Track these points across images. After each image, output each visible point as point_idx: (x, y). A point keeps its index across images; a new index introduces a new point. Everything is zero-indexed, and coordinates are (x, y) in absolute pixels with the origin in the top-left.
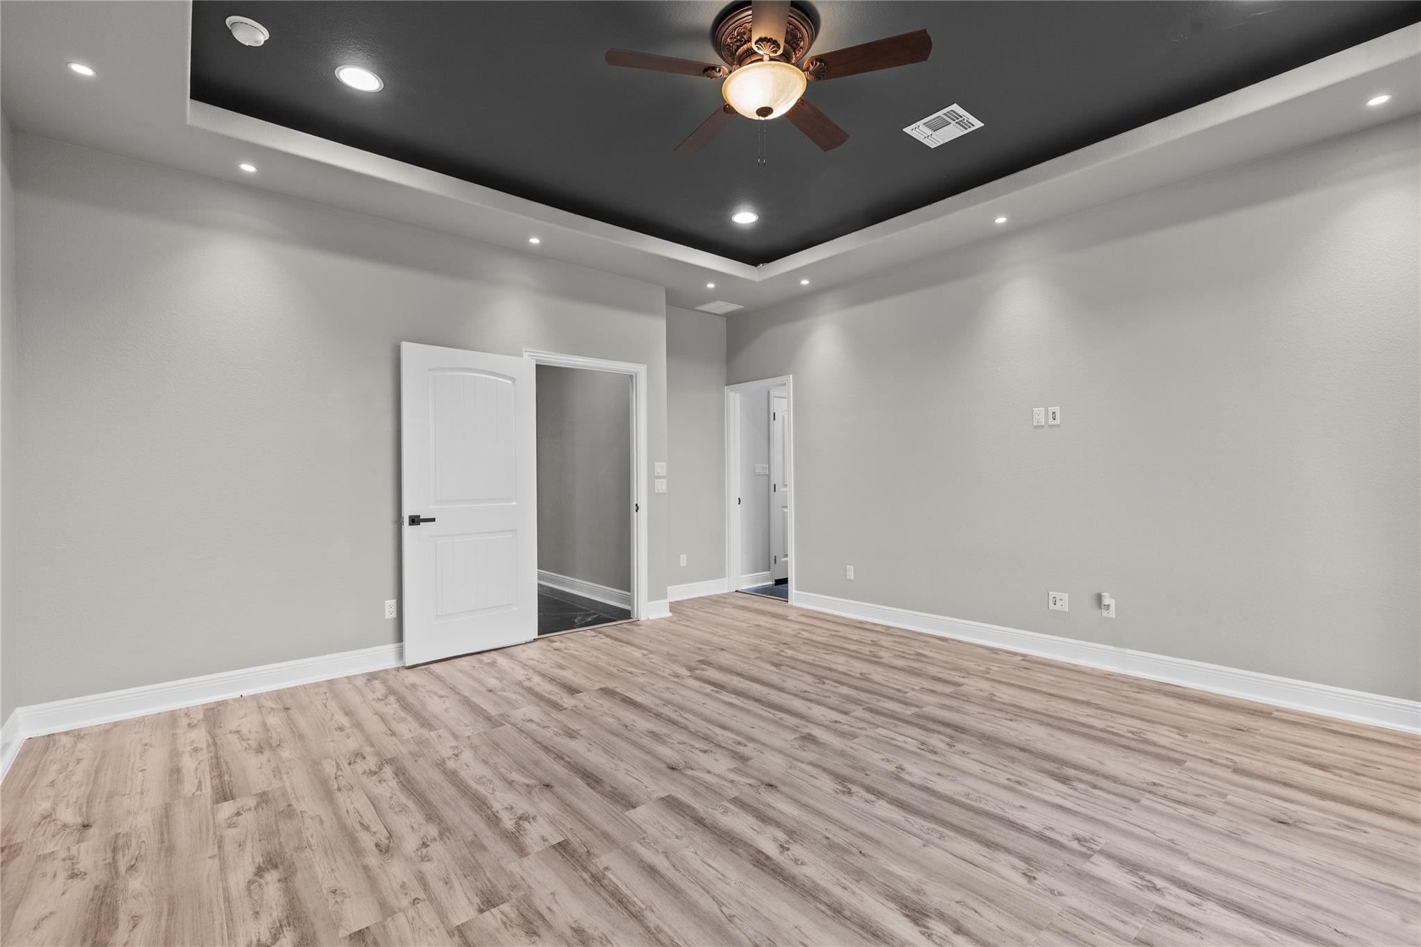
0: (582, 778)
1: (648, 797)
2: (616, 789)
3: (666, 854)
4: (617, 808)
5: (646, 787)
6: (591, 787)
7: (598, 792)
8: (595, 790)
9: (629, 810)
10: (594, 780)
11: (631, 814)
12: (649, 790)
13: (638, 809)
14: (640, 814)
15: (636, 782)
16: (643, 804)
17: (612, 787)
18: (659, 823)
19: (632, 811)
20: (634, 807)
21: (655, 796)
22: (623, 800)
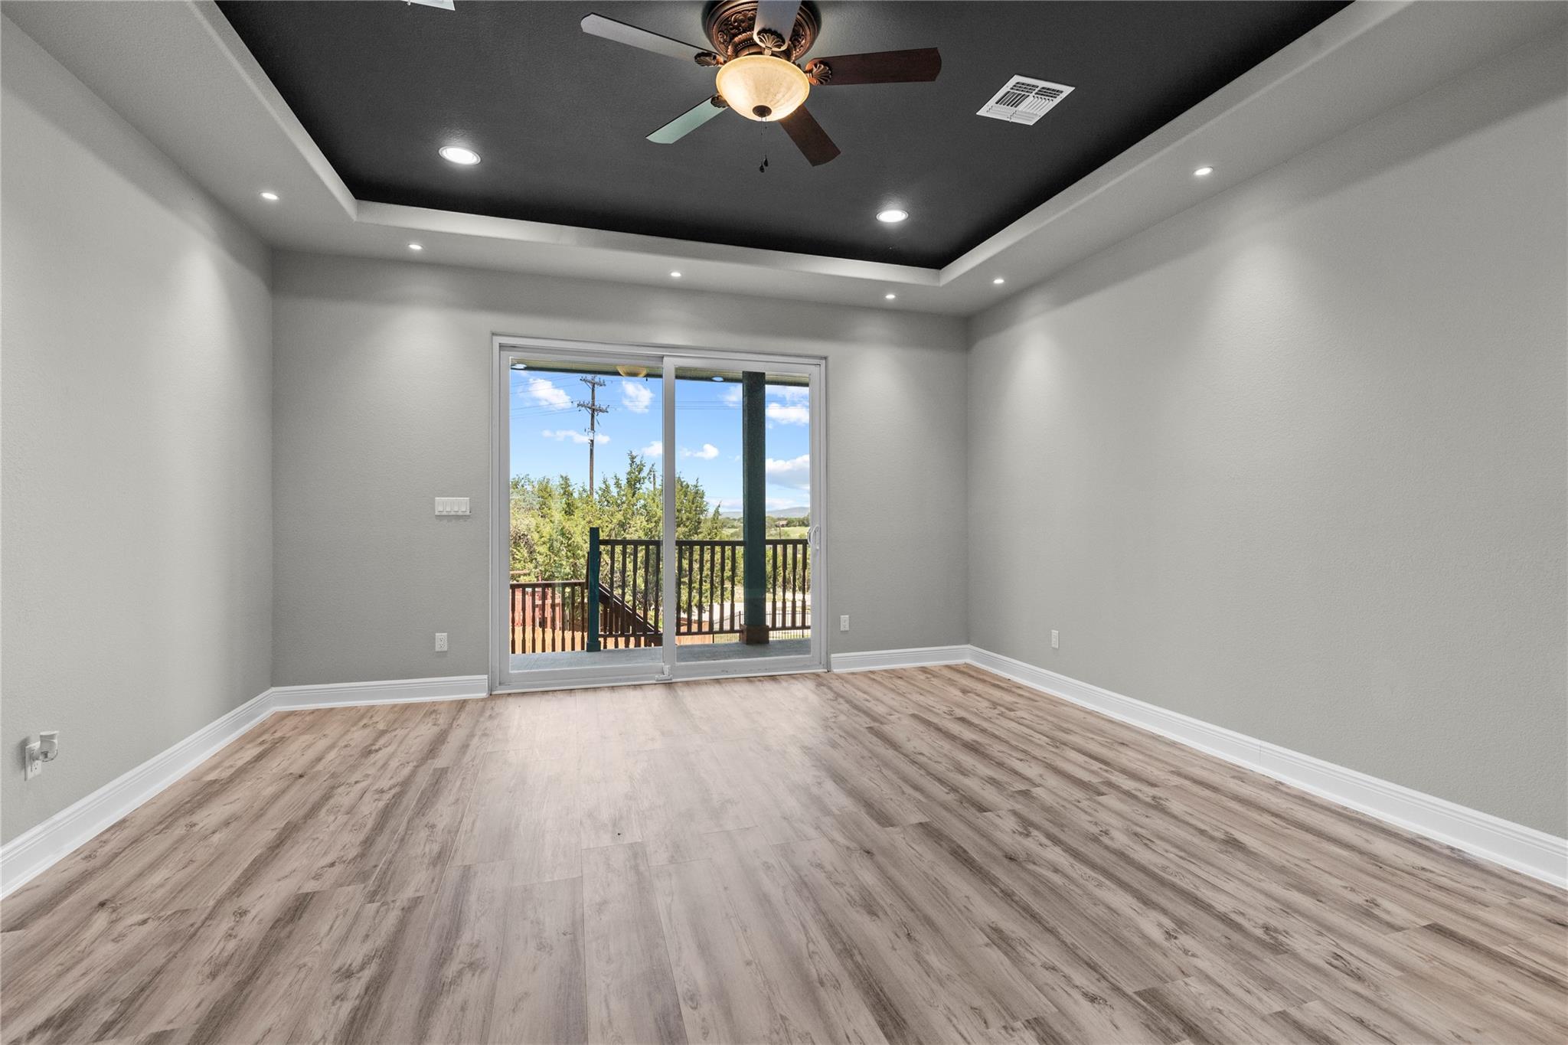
0: (974, 860)
1: (905, 829)
2: (936, 842)
3: (903, 793)
4: (936, 825)
5: (904, 838)
6: (962, 848)
7: (955, 842)
8: (957, 844)
9: (926, 823)
10: (960, 855)
11: (924, 819)
12: (902, 836)
13: (917, 822)
14: (917, 818)
15: (914, 846)
16: (912, 825)
17: (940, 845)
18: (902, 809)
19: (923, 821)
20: (921, 823)
21: (897, 829)
22: (931, 832)
